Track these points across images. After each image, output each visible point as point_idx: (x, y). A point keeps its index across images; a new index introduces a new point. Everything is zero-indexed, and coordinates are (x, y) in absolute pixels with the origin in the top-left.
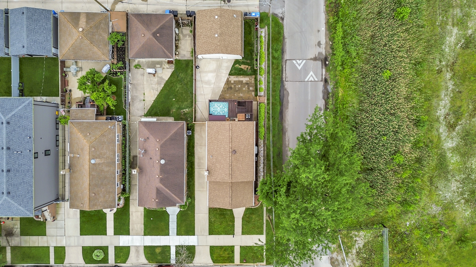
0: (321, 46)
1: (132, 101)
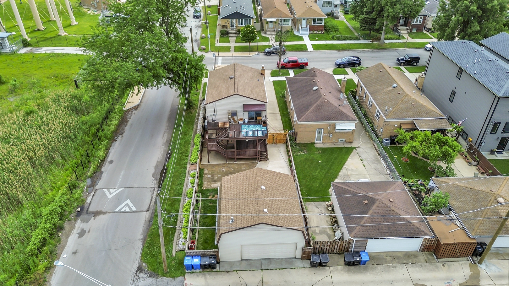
0: (79, 231)
1: (377, 159)
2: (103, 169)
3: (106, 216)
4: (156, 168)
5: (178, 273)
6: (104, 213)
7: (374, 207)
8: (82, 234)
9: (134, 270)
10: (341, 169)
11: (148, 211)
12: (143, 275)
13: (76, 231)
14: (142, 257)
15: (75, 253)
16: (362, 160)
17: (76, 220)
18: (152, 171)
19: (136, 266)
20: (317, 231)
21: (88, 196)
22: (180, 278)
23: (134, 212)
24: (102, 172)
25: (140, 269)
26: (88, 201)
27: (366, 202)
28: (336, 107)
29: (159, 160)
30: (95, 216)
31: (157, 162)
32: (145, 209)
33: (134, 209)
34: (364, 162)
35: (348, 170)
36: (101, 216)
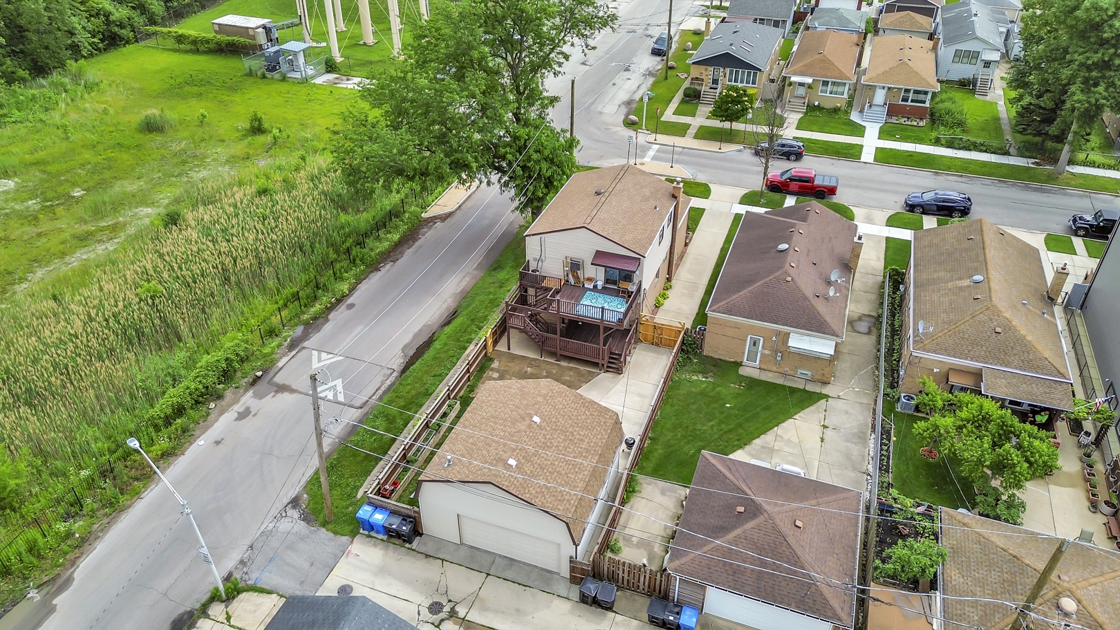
0: (241, 410)
1: (864, 433)
2: (330, 317)
3: (295, 396)
4: (416, 336)
5: (348, 528)
6: (292, 391)
7: (750, 525)
8: (243, 415)
9: (286, 501)
10: (764, 433)
11: (361, 408)
12: (295, 514)
13: (239, 407)
14: (309, 482)
15: (217, 443)
16: (825, 427)
17: (246, 391)
18: (407, 338)
19: (292, 494)
20: (635, 540)
21: (284, 355)
22: (345, 539)
23: (339, 403)
24: (327, 320)
25: (295, 502)
26: (280, 364)
27: (741, 509)
28: (805, 298)
29: (429, 323)
30: (277, 392)
31: (424, 326)
32: (358, 404)
33: (341, 398)
34: (828, 432)
35: (778, 438)
36: (286, 396)
